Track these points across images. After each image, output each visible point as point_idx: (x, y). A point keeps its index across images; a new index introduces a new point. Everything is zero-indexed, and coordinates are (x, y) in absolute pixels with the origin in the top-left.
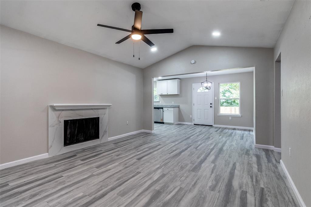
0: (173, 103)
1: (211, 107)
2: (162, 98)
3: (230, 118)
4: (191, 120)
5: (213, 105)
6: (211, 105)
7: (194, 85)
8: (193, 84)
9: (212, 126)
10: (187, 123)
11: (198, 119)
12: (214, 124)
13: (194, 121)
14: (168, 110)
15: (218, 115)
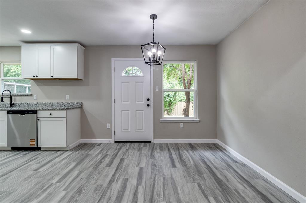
0: (67, 99)
1: (148, 105)
2: (38, 85)
3: (182, 126)
4: (108, 133)
5: (152, 103)
6: (149, 102)
7: (116, 62)
8: (113, 60)
9: (150, 142)
10: (99, 141)
11: (123, 131)
12: (154, 139)
13: (114, 134)
14: (50, 116)
15: (161, 120)
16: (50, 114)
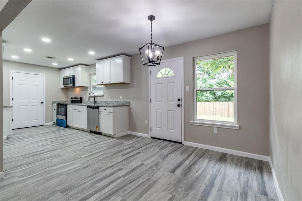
0: (121, 99)
1: (179, 105)
2: (107, 89)
3: (215, 131)
4: (146, 129)
5: (182, 103)
6: (179, 103)
9: (181, 143)
10: (140, 134)
11: (157, 128)
12: (184, 141)
13: (151, 130)
14: (105, 111)
15: (191, 121)
16: (105, 110)
